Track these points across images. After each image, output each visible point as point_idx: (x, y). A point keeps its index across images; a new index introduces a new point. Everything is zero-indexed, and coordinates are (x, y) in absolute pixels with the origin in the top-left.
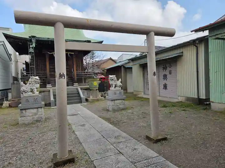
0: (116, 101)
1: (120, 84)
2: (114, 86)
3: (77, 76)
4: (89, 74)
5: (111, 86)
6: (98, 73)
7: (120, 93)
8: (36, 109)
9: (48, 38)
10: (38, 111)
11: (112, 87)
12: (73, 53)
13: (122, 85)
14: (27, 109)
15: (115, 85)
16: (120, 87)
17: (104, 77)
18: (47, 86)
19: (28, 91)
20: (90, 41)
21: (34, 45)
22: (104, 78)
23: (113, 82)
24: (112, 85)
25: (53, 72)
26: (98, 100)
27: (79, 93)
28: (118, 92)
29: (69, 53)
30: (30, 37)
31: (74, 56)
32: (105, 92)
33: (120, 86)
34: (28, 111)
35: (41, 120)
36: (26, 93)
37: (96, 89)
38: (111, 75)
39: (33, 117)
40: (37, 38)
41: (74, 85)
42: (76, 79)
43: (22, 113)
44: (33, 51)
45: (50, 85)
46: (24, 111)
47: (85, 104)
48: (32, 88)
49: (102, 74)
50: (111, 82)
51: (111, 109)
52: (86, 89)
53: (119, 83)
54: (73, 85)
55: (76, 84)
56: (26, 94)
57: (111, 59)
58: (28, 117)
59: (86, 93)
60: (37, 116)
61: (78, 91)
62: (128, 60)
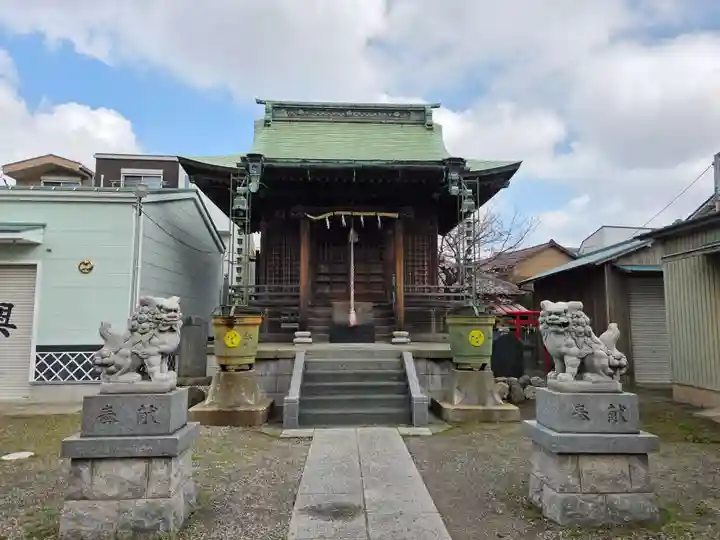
0: (587, 465)
1: (617, 353)
2: (572, 363)
3: (407, 304)
4: (456, 298)
5: (557, 365)
6: (501, 296)
7: (617, 414)
8: (141, 466)
9: (304, 161)
10: (147, 475)
11: (564, 370)
12: (396, 215)
13: (624, 361)
14: (100, 459)
15: (583, 360)
16: (617, 377)
17: (523, 309)
18: (295, 337)
19: (119, 368)
20: (461, 159)
21: (254, 187)
22: (522, 317)
23: (570, 340)
24: (561, 357)
25: (328, 287)
26: (487, 417)
27: (404, 377)
28: (604, 407)
29: (380, 215)
30: (243, 159)
31: (399, 227)
32: (526, 377)
33: (615, 368)
34: (104, 468)
35: (156, 528)
36: (112, 373)
37: (479, 362)
38: (555, 301)
39: (125, 504)
40: (266, 160)
41: (394, 340)
42: (401, 315)
43: (78, 475)
44: (245, 207)
45: (308, 333)
46: (85, 470)
47: (426, 431)
48: (140, 350)
49: (517, 299)
50: (552, 342)
51: (552, 511)
52: (438, 359)
53: (605, 347)
54: (388, 339)
55: (402, 336)
56: (112, 378)
57: (553, 245)
58: (101, 505)
59: (437, 378)
60: (140, 503)
61: (402, 365)
62: (641, 238)
